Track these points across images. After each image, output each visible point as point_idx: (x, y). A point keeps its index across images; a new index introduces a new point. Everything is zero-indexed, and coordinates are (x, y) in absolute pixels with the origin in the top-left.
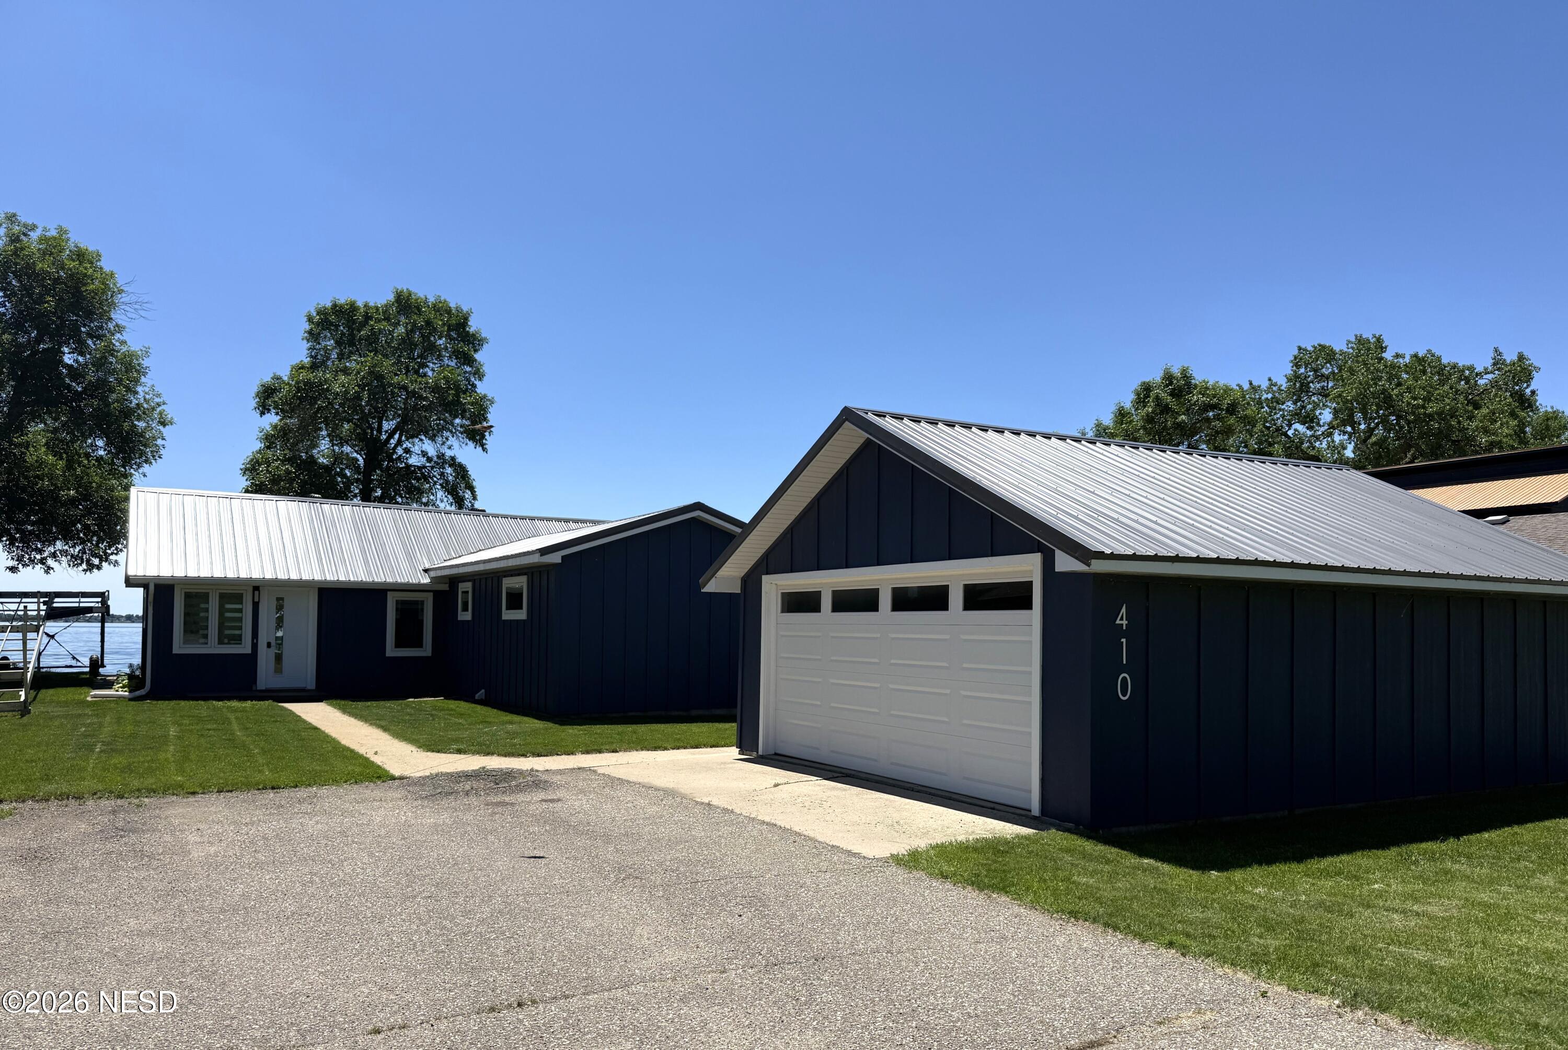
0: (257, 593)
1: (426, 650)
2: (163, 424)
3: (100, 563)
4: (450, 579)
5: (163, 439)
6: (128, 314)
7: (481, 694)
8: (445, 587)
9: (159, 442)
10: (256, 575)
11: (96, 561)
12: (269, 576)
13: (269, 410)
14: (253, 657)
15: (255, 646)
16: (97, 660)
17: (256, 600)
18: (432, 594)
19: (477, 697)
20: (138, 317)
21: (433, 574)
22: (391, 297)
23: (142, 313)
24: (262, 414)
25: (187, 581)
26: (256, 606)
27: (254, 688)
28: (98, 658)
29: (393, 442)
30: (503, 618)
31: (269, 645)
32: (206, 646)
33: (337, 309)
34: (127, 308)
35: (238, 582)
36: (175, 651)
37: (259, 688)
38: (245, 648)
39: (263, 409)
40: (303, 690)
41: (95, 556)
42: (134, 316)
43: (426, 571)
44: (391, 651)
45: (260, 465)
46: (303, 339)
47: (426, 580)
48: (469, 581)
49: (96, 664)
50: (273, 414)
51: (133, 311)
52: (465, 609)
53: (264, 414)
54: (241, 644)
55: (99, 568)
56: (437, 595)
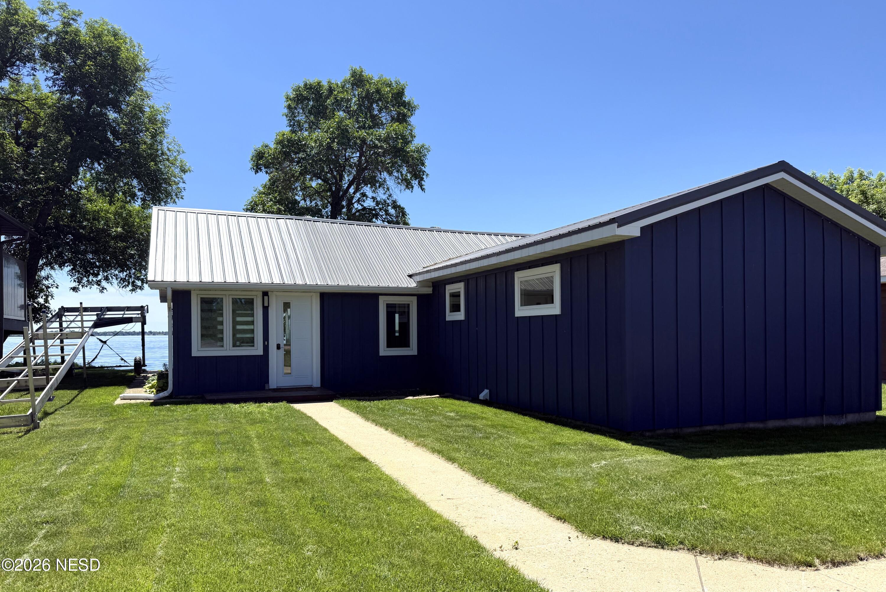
0: (266, 298)
1: (412, 350)
2: (184, 171)
3: (142, 285)
4: (433, 283)
5: (184, 182)
6: (156, 87)
7: (484, 394)
8: (429, 290)
9: (181, 185)
10: (265, 280)
11: (139, 283)
12: (277, 280)
13: (261, 170)
14: (265, 358)
15: (266, 348)
16: (140, 361)
17: (266, 304)
18: (416, 297)
19: (482, 396)
20: (162, 89)
21: (418, 278)
22: (348, 76)
23: (165, 85)
24: (256, 172)
25: (202, 286)
26: (266, 309)
27: (267, 388)
28: (140, 359)
29: (352, 190)
30: (516, 315)
31: (278, 347)
32: (222, 348)
33: (309, 87)
34: (154, 82)
35: (249, 287)
36: (194, 354)
37: (271, 388)
38: (258, 351)
39: (257, 169)
40: (310, 388)
41: (138, 278)
42: (159, 88)
43: (410, 276)
44: (384, 351)
45: (257, 205)
46: (283, 115)
47: (412, 284)
48: (460, 281)
49: (139, 365)
50: (264, 173)
51: (158, 84)
52: (456, 308)
53: (258, 172)
54: (253, 346)
55: (141, 288)
56: (422, 298)
